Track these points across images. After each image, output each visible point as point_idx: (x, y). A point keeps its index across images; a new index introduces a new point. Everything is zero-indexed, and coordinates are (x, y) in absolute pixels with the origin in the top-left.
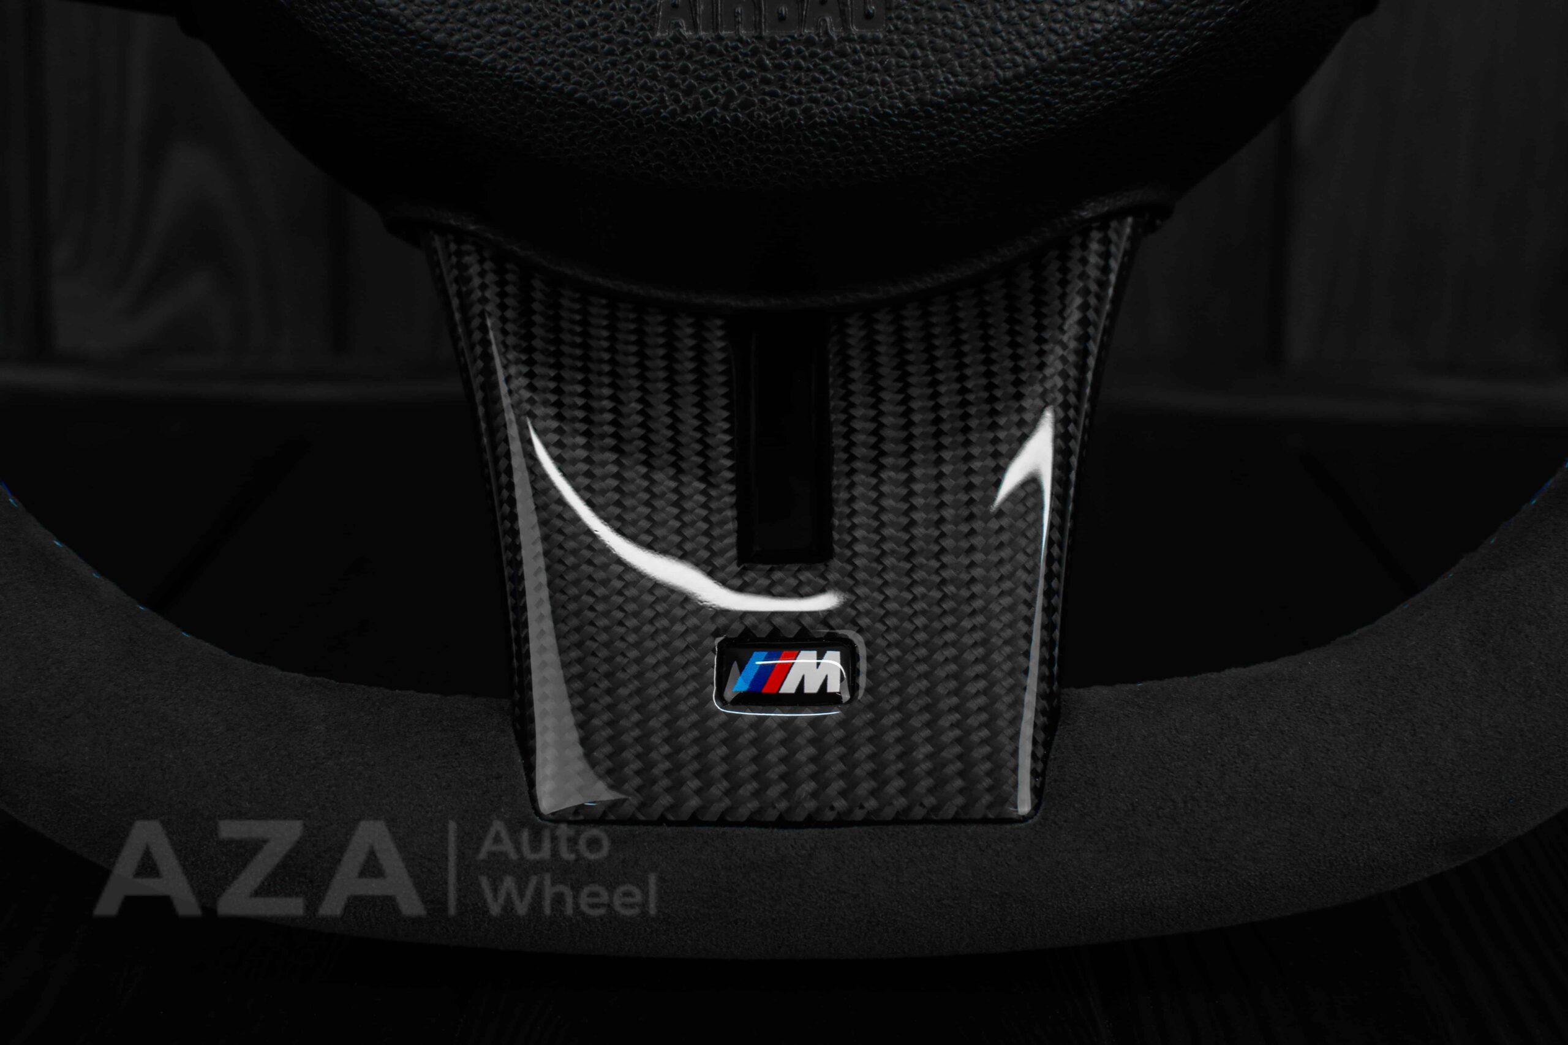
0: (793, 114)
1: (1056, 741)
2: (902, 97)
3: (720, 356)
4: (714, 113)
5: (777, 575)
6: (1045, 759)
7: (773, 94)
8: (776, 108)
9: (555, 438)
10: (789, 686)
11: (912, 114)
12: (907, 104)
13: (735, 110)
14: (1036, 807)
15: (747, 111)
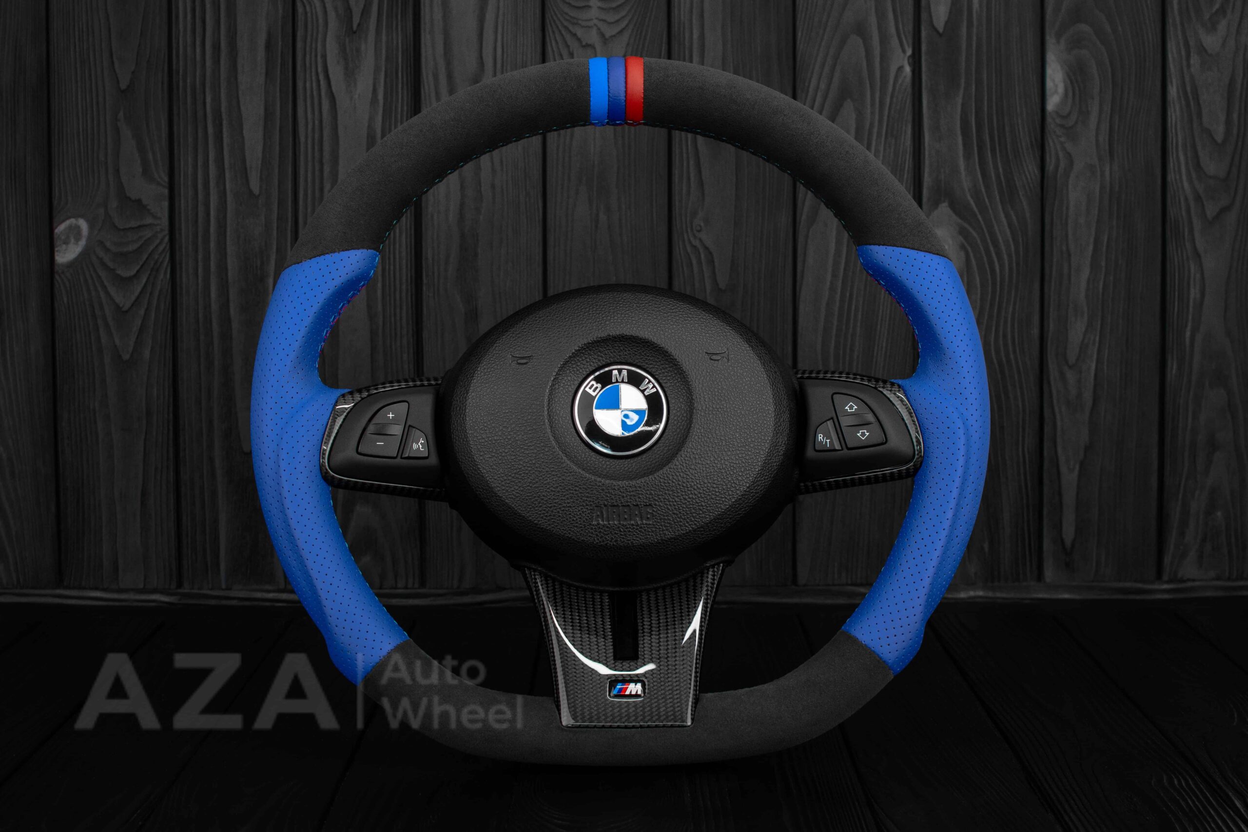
0: (628, 543)
1: (697, 707)
2: (657, 539)
3: (607, 604)
4: (608, 543)
5: (624, 663)
6: (695, 711)
7: (623, 538)
8: (624, 541)
9: (564, 627)
10: (628, 693)
11: (659, 543)
13: (613, 542)
14: (692, 723)
15: (616, 543)
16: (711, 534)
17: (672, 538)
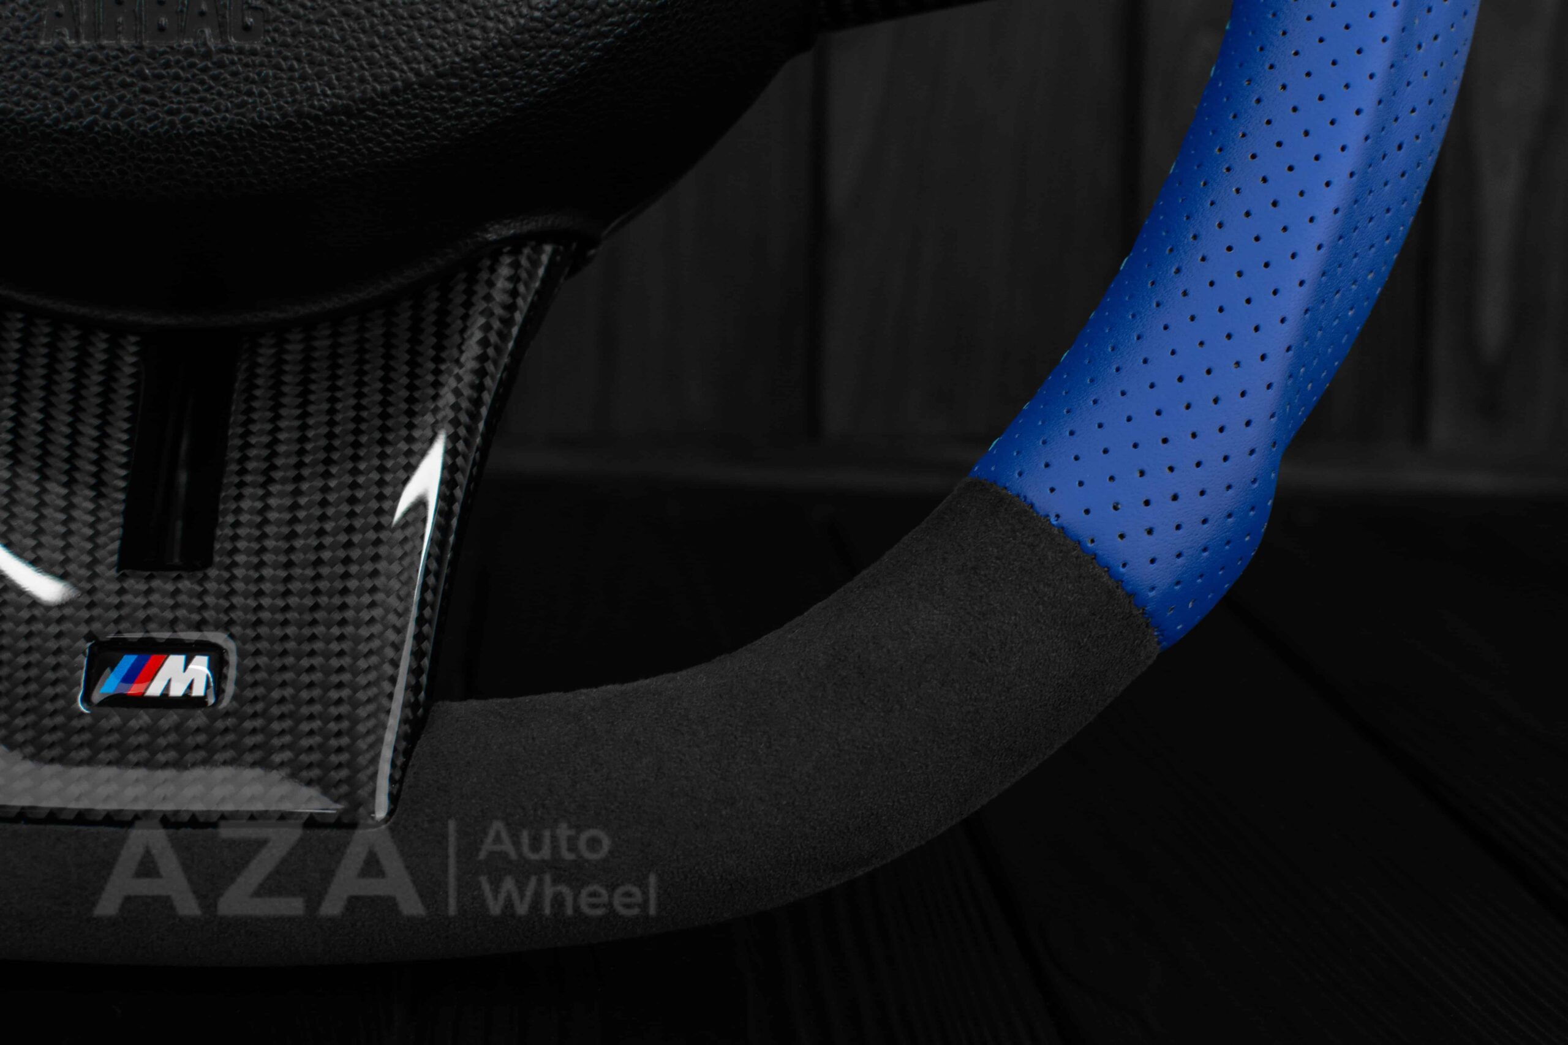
0: (172, 124)
1: (417, 749)
2: (280, 108)
4: (95, 122)
5: (156, 583)
6: (404, 768)
7: (153, 104)
8: (156, 117)
10: (155, 689)
11: (289, 126)
12: (285, 116)
13: (115, 119)
14: (391, 813)
15: (127, 120)
16: (490, 102)
17: (335, 110)
